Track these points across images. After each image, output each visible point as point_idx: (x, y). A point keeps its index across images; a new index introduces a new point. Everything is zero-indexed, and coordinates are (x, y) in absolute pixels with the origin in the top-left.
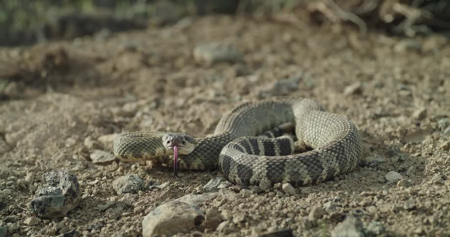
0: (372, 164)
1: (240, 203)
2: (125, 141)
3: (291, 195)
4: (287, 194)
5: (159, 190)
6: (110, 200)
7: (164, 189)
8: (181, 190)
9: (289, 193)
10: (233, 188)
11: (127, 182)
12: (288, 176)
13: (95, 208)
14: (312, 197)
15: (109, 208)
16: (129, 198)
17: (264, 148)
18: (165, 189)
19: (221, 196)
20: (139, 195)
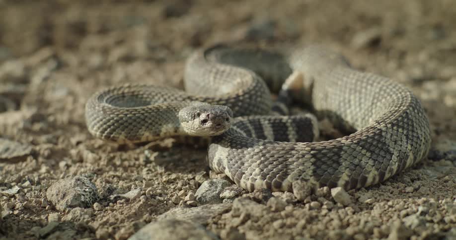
0: (450, 156)
1: (273, 220)
2: (113, 113)
3: (345, 207)
4: (339, 205)
5: (128, 201)
6: (47, 218)
7: (135, 199)
8: (160, 201)
9: (342, 203)
10: (251, 196)
11: (72, 190)
12: (347, 172)
13: (28, 232)
14: (380, 208)
15: (53, 231)
16: (81, 216)
17: (272, 133)
18: (138, 199)
19: (239, 209)
20: (94, 211)
